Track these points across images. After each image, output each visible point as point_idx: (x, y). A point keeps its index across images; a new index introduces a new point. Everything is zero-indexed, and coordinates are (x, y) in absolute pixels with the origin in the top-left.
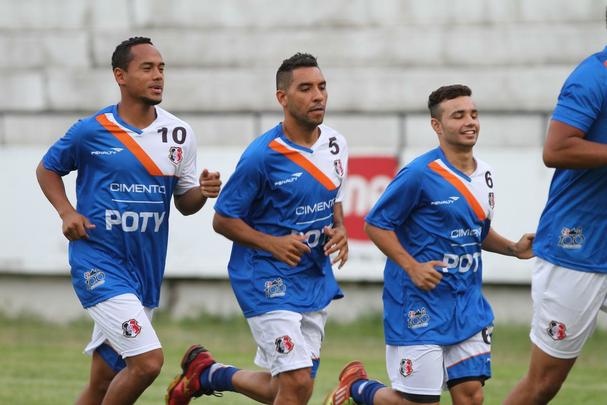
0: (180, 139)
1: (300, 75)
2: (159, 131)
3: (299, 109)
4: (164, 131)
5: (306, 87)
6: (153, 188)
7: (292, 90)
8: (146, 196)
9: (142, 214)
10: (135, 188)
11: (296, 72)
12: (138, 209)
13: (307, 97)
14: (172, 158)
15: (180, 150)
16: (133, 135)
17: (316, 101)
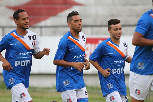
0: (34, 38)
1: (74, 18)
2: (29, 37)
3: (75, 27)
4: (30, 36)
5: (76, 21)
6: (28, 53)
7: (72, 22)
8: (27, 56)
9: (26, 61)
10: (24, 54)
11: (73, 17)
12: (25, 60)
13: (77, 24)
14: (33, 44)
15: (34, 42)
16: (22, 38)
17: (80, 25)
